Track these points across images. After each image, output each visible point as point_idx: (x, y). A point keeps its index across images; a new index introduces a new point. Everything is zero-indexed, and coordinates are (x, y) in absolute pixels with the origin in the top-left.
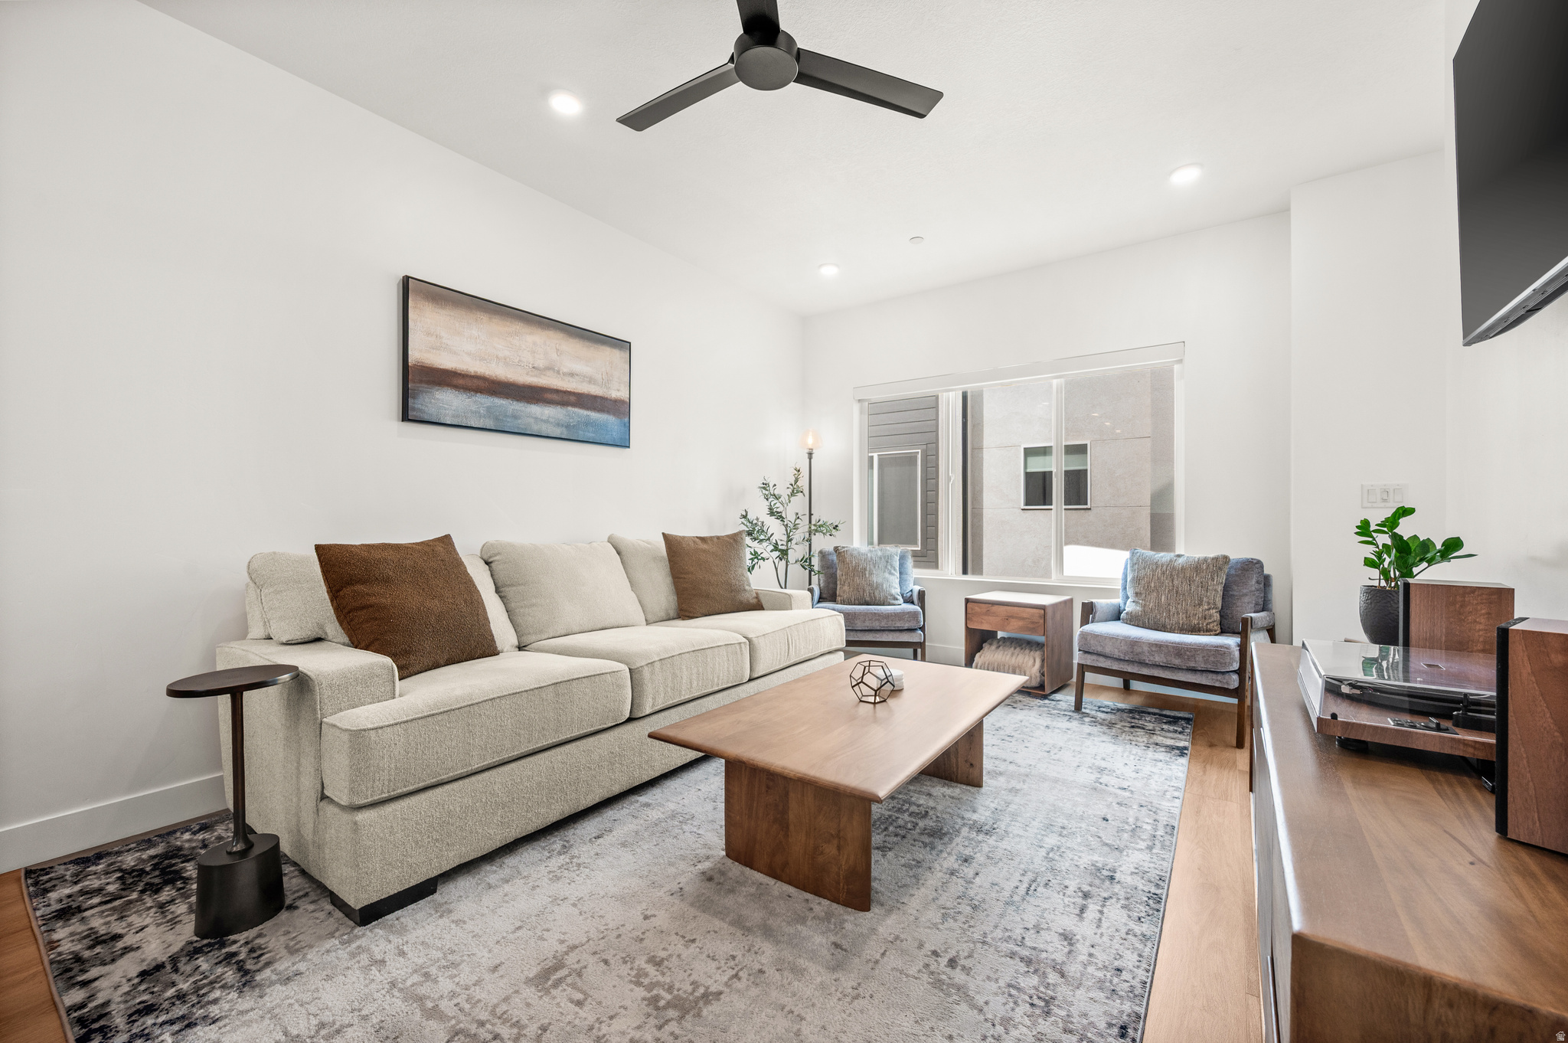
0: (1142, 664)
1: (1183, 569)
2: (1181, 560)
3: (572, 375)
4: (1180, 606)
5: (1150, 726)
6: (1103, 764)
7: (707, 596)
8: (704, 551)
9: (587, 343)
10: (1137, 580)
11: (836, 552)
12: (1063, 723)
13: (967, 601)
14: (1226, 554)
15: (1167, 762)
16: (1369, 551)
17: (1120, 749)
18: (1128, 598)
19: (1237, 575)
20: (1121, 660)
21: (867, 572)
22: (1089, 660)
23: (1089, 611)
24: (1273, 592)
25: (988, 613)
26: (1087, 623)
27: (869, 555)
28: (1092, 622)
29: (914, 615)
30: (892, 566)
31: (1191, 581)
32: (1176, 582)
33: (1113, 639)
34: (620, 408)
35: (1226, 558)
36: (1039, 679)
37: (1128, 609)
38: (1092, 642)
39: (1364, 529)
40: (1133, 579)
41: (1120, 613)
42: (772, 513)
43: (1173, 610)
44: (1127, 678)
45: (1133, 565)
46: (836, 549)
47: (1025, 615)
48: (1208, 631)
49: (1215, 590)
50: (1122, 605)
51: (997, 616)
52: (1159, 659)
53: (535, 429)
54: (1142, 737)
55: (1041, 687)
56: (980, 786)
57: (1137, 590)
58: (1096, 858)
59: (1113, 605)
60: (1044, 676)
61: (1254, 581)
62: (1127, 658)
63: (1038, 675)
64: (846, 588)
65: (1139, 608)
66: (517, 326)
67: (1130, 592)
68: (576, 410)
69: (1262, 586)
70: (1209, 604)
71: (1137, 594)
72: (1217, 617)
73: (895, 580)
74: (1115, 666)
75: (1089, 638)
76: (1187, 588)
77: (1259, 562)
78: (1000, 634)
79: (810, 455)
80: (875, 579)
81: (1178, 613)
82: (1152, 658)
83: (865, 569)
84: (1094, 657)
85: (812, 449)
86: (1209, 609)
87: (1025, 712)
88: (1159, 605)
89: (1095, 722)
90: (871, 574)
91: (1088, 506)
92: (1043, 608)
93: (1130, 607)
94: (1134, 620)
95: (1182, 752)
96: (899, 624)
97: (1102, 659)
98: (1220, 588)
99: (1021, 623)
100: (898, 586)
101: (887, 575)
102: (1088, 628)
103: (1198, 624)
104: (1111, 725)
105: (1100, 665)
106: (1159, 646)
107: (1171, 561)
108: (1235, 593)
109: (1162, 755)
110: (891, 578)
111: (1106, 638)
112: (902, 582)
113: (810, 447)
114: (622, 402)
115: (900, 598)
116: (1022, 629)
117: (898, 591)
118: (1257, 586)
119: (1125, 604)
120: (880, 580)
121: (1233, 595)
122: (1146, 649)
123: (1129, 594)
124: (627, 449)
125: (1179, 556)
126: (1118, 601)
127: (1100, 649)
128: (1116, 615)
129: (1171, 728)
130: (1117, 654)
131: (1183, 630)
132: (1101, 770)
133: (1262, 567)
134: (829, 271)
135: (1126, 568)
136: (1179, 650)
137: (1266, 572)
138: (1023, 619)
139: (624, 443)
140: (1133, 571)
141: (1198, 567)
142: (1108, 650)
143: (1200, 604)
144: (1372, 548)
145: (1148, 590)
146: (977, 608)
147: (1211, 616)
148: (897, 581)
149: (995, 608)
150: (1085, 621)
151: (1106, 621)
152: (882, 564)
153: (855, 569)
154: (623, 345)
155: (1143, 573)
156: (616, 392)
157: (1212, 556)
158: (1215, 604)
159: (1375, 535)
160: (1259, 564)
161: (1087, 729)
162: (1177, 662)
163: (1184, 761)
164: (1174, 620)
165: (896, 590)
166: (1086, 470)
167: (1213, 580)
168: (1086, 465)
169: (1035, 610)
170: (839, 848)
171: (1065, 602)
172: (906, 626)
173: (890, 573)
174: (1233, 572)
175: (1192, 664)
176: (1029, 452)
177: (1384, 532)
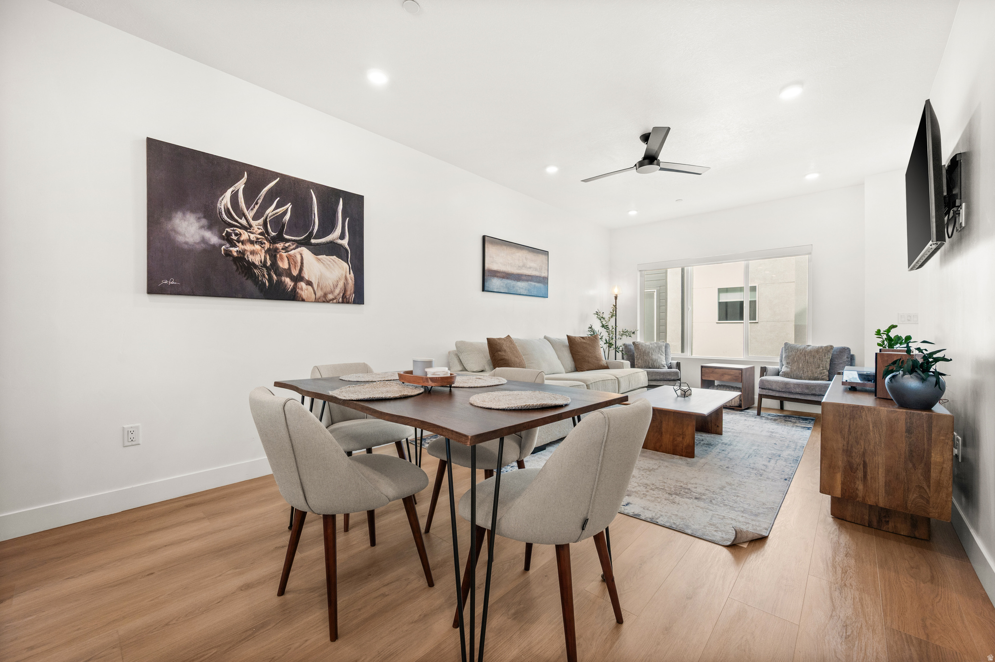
0: (790, 393)
1: (810, 352)
2: (809, 348)
3: (530, 268)
4: (809, 368)
5: (794, 421)
6: (773, 431)
7: (589, 362)
8: (585, 343)
9: (535, 254)
10: (787, 357)
11: (634, 344)
12: (753, 419)
13: (702, 367)
14: (832, 345)
15: (801, 431)
16: (879, 341)
17: (780, 427)
18: (783, 365)
19: (837, 355)
20: (780, 391)
21: (650, 354)
22: (765, 392)
23: (764, 371)
24: (856, 362)
25: (713, 372)
26: (763, 376)
27: (651, 346)
28: (766, 376)
29: (676, 373)
30: (661, 351)
31: (814, 357)
32: (807, 358)
33: (777, 382)
34: (544, 280)
35: (832, 347)
36: (739, 402)
37: (783, 370)
38: (766, 384)
39: (878, 333)
40: (786, 357)
41: (779, 372)
42: (603, 326)
43: (805, 370)
44: (782, 400)
45: (786, 350)
46: (634, 343)
47: (732, 373)
48: (822, 379)
49: (826, 361)
50: (780, 369)
51: (718, 374)
52: (798, 390)
53: (519, 292)
54: (790, 424)
55: (740, 406)
56: (722, 434)
57: (788, 362)
58: (773, 452)
59: (775, 368)
60: (741, 401)
61: (845, 357)
62: (783, 391)
63: (738, 400)
64: (640, 361)
65: (788, 370)
66: (514, 250)
67: (784, 363)
68: (531, 283)
69: (850, 359)
70: (823, 367)
71: (787, 363)
72: (827, 373)
73: (663, 358)
74: (777, 394)
75: (764, 382)
76: (812, 360)
77: (848, 348)
78: (716, 383)
79: (616, 298)
80: (654, 357)
81: (808, 372)
82: (795, 390)
83: (649, 352)
84: (767, 391)
85: (617, 295)
86: (823, 370)
87: (734, 415)
88: (798, 368)
89: (767, 419)
90: (652, 354)
91: (757, 321)
92: (741, 370)
93: (784, 369)
94: (786, 375)
95: (809, 429)
96: (669, 377)
97: (771, 391)
98: (828, 360)
99: (730, 377)
100: (664, 360)
101: (659, 355)
102: (764, 378)
103: (818, 376)
104: (775, 420)
105: (770, 394)
106: (798, 385)
107: (805, 348)
108: (836, 363)
109: (800, 429)
110: (662, 356)
111: (773, 382)
112: (666, 359)
113: (616, 293)
114: (546, 277)
115: (666, 366)
116: (730, 380)
117: (665, 363)
118: (847, 359)
119: (782, 368)
120: (656, 358)
121: (835, 364)
122: (792, 386)
123: (783, 363)
124: (547, 298)
125: (809, 346)
126: (778, 367)
127: (770, 387)
128: (778, 374)
129: (804, 422)
130: (778, 389)
131: (810, 379)
132: (772, 432)
133: (850, 351)
134: (633, 213)
135: (782, 352)
136: (807, 386)
137: (852, 353)
138: (731, 375)
139: (545, 296)
140: (786, 353)
141: (818, 351)
142: (774, 387)
143: (819, 368)
144: (881, 339)
145: (793, 361)
146: (707, 370)
147: (824, 373)
148: (664, 358)
149: (716, 370)
150: (762, 375)
151: (772, 375)
152: (657, 350)
153: (644, 352)
154: (546, 253)
155: (791, 353)
156: (544, 274)
157: (825, 346)
158: (826, 367)
159: (882, 335)
160: (848, 350)
161: (764, 421)
162: (806, 391)
163: (810, 431)
164: (806, 375)
165: (664, 363)
166: (755, 301)
167: (825, 356)
168: (756, 298)
169: (737, 371)
170: (683, 438)
171: (751, 368)
172: (672, 378)
173: (661, 354)
174: (835, 353)
175: (814, 392)
176: (721, 291)
177: (885, 334)
